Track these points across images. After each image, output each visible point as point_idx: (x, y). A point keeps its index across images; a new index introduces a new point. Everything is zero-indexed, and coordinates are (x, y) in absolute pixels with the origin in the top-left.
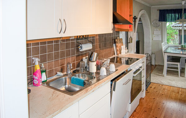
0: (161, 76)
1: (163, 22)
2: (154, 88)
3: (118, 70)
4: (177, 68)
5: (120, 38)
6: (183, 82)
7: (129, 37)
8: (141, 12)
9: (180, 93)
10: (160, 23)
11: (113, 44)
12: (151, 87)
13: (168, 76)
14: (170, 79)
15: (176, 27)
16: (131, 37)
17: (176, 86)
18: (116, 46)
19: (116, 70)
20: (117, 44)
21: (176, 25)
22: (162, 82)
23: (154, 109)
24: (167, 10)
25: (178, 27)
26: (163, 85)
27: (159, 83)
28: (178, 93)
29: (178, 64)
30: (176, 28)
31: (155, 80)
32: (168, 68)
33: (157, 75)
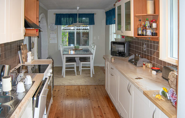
0: (61, 78)
1: (59, 26)
2: (58, 91)
3: (34, 81)
4: (73, 68)
5: (24, 44)
6: (80, 80)
7: (32, 42)
8: (41, 15)
9: (81, 90)
10: (56, 26)
11: (18, 51)
12: (55, 91)
13: (67, 77)
14: (70, 79)
15: (66, 29)
16: (33, 42)
17: (76, 84)
18: (21, 54)
19: (33, 82)
20: (22, 51)
21: (66, 28)
22: (63, 83)
23: (65, 113)
24: (63, 14)
25: (67, 29)
26: (65, 86)
27: (62, 84)
28: (80, 90)
29: (75, 63)
30: (66, 31)
31: (56, 83)
32: (66, 68)
33: (57, 77)
